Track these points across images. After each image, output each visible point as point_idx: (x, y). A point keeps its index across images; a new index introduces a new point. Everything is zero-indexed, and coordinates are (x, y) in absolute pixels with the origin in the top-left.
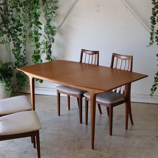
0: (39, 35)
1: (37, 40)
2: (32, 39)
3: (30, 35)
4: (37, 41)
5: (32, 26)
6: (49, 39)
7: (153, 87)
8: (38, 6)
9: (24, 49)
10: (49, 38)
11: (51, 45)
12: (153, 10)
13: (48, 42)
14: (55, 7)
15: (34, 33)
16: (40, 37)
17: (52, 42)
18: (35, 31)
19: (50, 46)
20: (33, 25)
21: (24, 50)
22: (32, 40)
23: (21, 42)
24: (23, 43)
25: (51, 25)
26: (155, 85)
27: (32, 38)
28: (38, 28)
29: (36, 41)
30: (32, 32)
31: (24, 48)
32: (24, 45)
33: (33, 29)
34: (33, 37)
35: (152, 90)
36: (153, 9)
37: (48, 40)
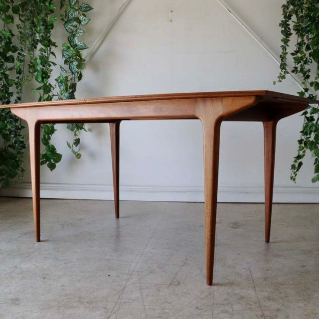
0: (50, 66)
1: (45, 75)
2: (36, 74)
3: (32, 66)
4: (45, 77)
5: (35, 47)
6: (71, 74)
7: (295, 161)
8: (51, 6)
9: (17, 97)
10: (71, 71)
11: (75, 84)
12: (283, 10)
13: (69, 79)
14: (86, 7)
15: (40, 61)
16: (52, 70)
17: (77, 79)
18: (42, 58)
19: (74, 87)
20: (40, 46)
21: (17, 99)
22: (34, 77)
23: (12, 83)
24: (16, 84)
25: (77, 42)
26: (299, 157)
27: (35, 72)
28: (49, 52)
29: (43, 78)
30: (36, 59)
31: (18, 95)
32: (17, 88)
33: (37, 53)
34: (38, 71)
35: (293, 167)
36: (285, 7)
37: (69, 74)
